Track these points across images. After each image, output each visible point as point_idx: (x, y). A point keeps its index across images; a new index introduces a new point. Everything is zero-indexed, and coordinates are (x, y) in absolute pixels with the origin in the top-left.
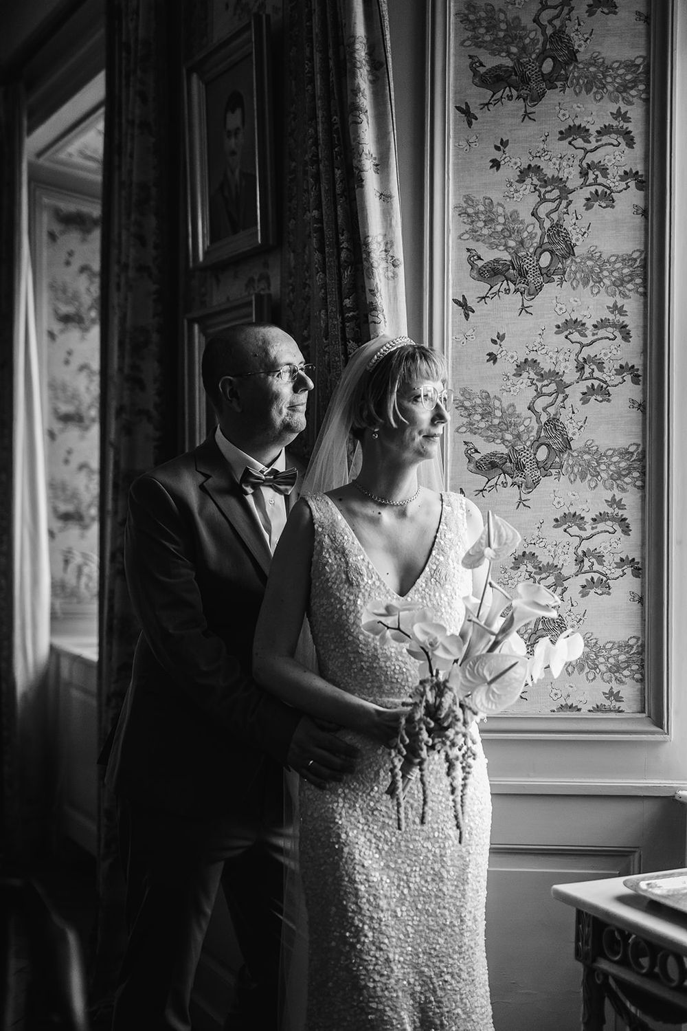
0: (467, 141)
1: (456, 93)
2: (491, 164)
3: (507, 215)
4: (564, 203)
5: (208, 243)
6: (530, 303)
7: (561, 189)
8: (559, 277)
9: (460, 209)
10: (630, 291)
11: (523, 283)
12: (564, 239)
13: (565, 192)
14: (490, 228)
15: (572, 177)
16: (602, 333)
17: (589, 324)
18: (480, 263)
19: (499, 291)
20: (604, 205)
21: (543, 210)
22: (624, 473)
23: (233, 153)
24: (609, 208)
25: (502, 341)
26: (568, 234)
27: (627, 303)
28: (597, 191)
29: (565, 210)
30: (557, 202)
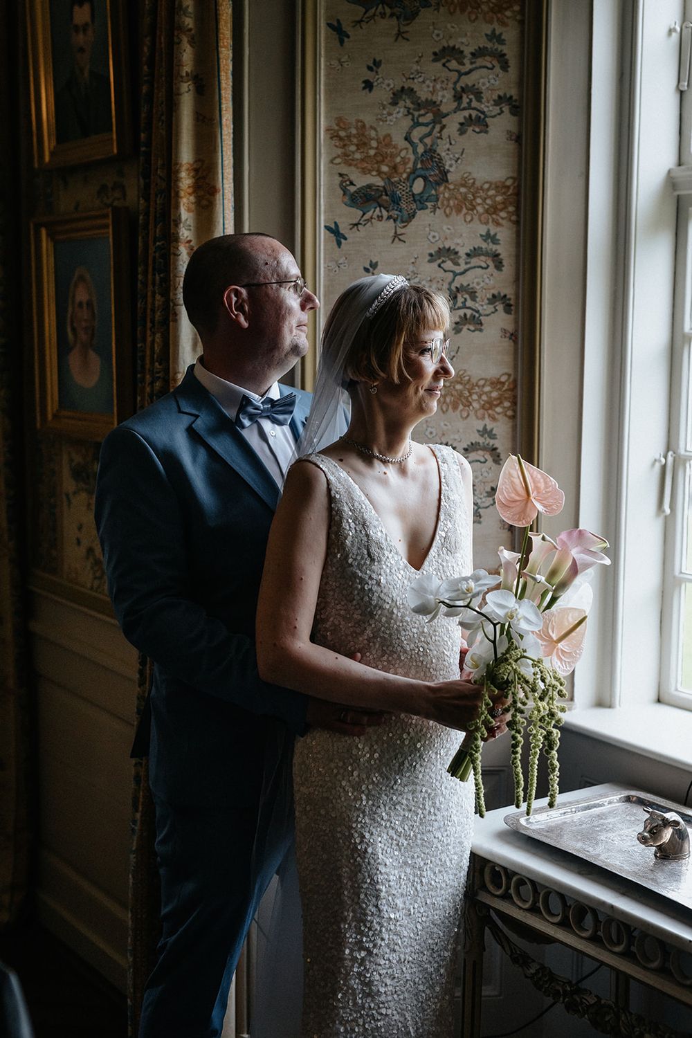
0: (339, 60)
1: (327, 9)
2: (363, 85)
3: (379, 138)
4: (438, 127)
5: (54, 143)
6: (403, 231)
7: (435, 114)
8: (432, 204)
9: (332, 132)
10: (502, 218)
11: (396, 210)
12: (437, 165)
13: (439, 117)
14: (363, 152)
15: (445, 98)
16: (475, 261)
17: (462, 252)
18: (352, 189)
19: (372, 218)
20: (477, 130)
21: (417, 134)
22: (495, 403)
23: (82, 50)
24: (482, 134)
25: (374, 269)
26: (442, 159)
27: (500, 231)
28: (470, 116)
29: (439, 135)
30: (430, 126)
